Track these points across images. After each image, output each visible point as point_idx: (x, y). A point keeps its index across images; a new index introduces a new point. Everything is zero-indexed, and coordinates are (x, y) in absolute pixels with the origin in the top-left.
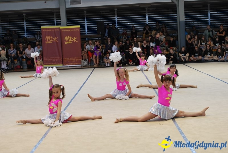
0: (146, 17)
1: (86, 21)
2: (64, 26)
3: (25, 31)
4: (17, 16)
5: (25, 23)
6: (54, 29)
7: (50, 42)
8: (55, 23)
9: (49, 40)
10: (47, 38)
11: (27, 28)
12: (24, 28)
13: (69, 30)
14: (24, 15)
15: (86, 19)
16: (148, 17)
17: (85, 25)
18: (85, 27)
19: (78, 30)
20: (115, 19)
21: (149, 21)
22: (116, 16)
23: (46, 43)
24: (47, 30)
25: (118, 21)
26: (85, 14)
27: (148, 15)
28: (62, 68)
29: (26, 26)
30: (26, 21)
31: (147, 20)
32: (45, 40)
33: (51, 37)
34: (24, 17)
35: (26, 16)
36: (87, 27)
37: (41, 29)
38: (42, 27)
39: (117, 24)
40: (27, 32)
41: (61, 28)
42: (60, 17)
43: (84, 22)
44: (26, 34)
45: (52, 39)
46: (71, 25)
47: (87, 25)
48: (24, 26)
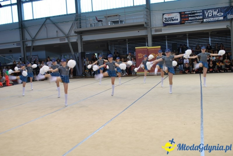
0: (209, 39)
1: (167, 43)
2: (150, 46)
3: (128, 50)
4: (123, 41)
5: (127, 45)
6: (143, 49)
7: (141, 58)
8: (147, 45)
9: (140, 56)
10: (139, 55)
11: (128, 48)
12: (127, 48)
13: (154, 50)
14: (127, 40)
15: (167, 42)
16: (211, 39)
17: (166, 45)
18: (166, 47)
19: (159, 49)
20: (187, 41)
21: (211, 42)
22: (188, 39)
23: (139, 58)
24: (139, 50)
25: (189, 42)
26: (166, 39)
27: (211, 37)
28: (148, 75)
29: (128, 47)
30: (128, 44)
31: (210, 41)
32: (138, 56)
33: (142, 54)
34: (127, 42)
35: (128, 41)
36: (168, 47)
37: (135, 49)
38: (136, 48)
39: (188, 45)
40: (128, 51)
41: (148, 48)
42: (147, 41)
43: (166, 44)
44: (128, 52)
45: (142, 55)
46: (155, 46)
47: (168, 45)
48: (127, 47)
